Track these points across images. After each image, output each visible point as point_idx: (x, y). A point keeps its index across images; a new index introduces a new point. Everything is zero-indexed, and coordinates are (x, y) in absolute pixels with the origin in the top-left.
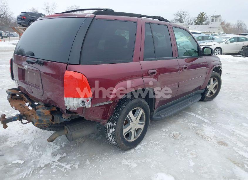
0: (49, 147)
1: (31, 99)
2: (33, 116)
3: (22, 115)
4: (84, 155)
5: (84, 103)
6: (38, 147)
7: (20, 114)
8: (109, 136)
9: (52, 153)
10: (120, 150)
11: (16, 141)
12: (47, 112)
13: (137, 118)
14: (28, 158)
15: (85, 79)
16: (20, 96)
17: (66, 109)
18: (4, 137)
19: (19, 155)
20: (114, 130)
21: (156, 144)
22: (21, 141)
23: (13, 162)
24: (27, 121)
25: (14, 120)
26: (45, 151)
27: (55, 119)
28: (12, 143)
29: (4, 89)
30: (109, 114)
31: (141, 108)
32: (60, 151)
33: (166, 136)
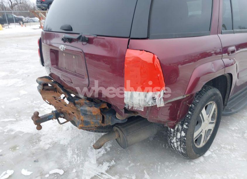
0: (91, 151)
1: (67, 90)
2: (75, 114)
3: (58, 111)
4: (138, 164)
5: (155, 100)
6: (78, 150)
7: (55, 111)
8: (175, 141)
9: (97, 160)
10: (184, 158)
11: (50, 141)
12: (95, 110)
13: (209, 117)
14: (68, 166)
15: (157, 62)
16: (53, 86)
17: (125, 109)
18: (36, 134)
19: (56, 162)
20: (183, 134)
21: (230, 150)
22: (56, 142)
23: (51, 172)
24: (65, 120)
25: (49, 119)
26: (88, 156)
27: (105, 120)
28: (46, 144)
29: (30, 76)
30: (180, 113)
31: (214, 102)
32: (106, 157)
33: (238, 137)
